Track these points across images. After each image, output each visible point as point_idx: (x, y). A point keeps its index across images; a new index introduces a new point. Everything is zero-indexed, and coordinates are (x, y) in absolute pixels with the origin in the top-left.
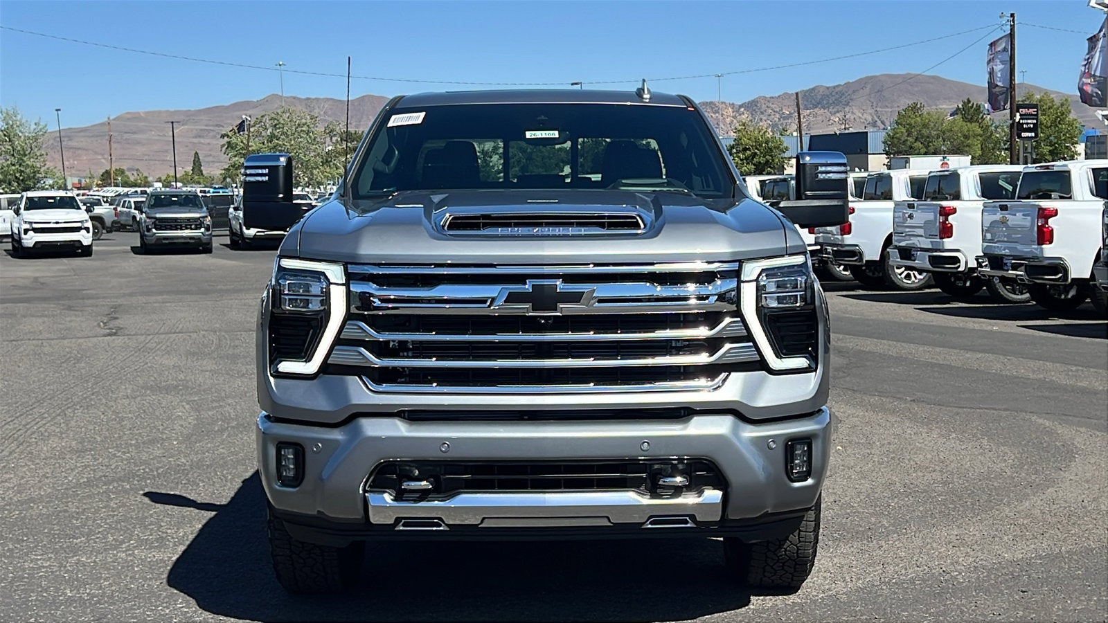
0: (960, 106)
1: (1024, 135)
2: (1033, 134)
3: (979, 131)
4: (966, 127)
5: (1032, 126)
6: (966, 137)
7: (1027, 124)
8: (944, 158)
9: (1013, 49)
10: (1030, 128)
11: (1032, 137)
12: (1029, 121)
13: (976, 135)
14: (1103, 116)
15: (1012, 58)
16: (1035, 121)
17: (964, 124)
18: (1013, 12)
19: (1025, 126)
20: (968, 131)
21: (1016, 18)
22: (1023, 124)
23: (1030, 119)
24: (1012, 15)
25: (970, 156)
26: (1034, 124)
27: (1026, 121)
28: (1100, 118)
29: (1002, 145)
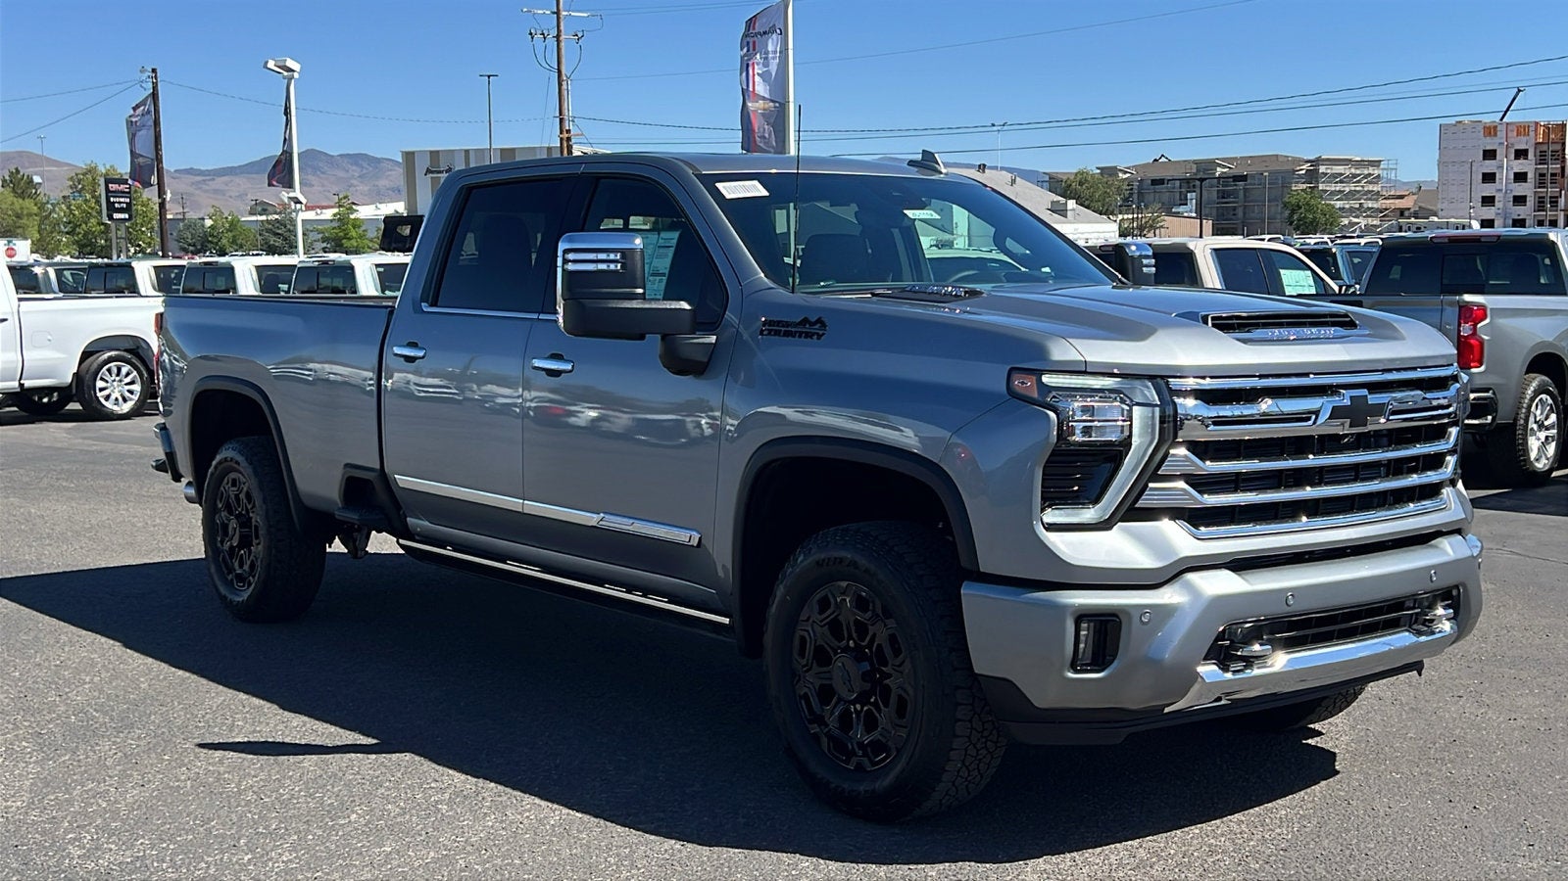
0: (7, 178)
1: (116, 216)
2: (127, 216)
3: (35, 209)
4: (18, 203)
5: (125, 206)
6: (18, 217)
7: (120, 203)
8: (9, 242)
9: (157, 111)
10: (122, 208)
11: (125, 219)
12: (122, 200)
13: (30, 215)
14: (289, 198)
15: (157, 123)
16: (128, 200)
17: (15, 199)
18: (154, 67)
19: (116, 205)
20: (22, 208)
21: (158, 75)
22: (114, 203)
23: (122, 197)
24: (154, 71)
25: (29, 241)
26: (127, 203)
27: (117, 200)
28: (286, 200)
29: (62, 227)
